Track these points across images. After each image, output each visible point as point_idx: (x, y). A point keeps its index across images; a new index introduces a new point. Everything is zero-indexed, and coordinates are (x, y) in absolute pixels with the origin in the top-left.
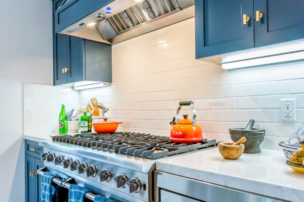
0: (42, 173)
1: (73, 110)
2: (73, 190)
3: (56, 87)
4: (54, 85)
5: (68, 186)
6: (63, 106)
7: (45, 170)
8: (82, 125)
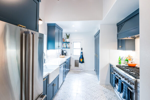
0: (113, 74)
1: (123, 57)
2: (119, 80)
3: (118, 50)
4: (118, 49)
5: (118, 79)
6: (120, 57)
7: (114, 73)
8: (126, 62)
